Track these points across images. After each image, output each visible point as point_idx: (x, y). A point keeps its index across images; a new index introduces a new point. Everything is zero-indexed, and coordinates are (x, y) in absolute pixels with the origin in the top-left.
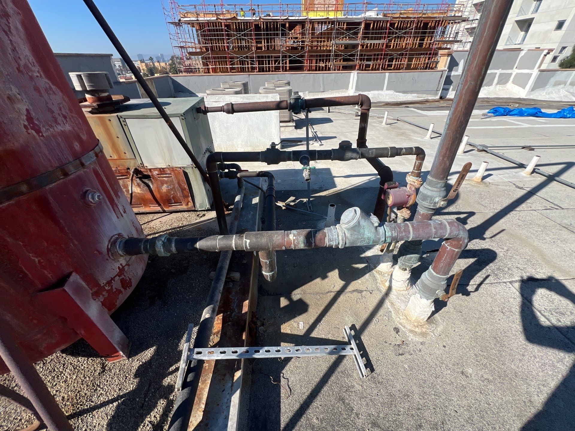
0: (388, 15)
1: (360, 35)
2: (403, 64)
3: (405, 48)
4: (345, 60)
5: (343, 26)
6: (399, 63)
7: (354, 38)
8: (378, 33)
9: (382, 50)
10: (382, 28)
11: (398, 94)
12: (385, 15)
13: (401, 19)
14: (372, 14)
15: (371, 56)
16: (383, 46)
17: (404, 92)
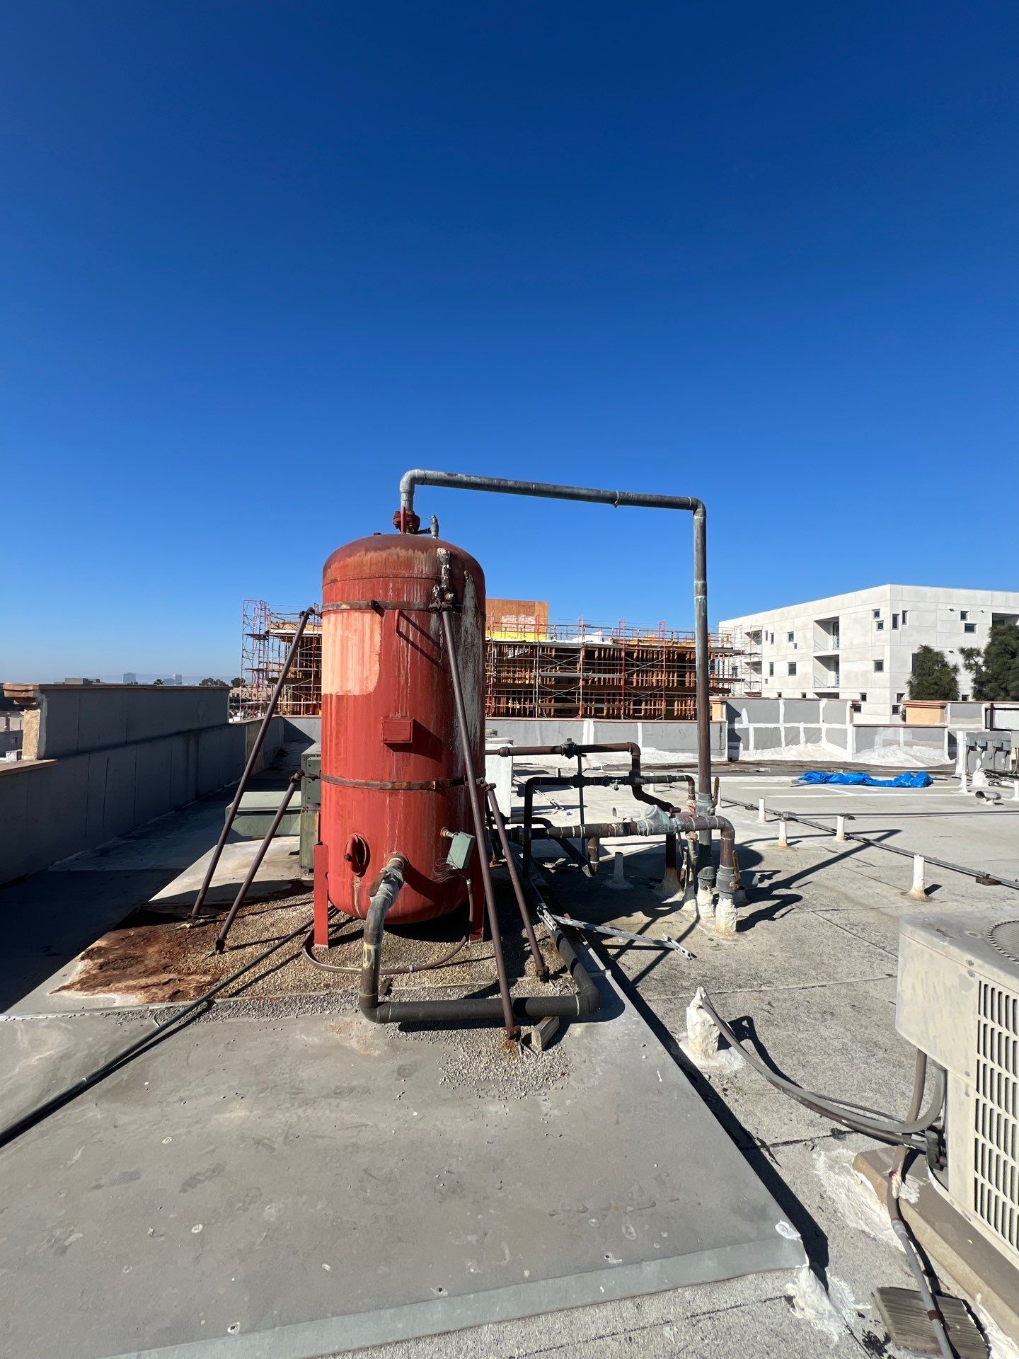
0: (621, 642)
1: (580, 665)
2: (658, 709)
3: (657, 686)
4: (557, 700)
5: (551, 652)
6: (652, 707)
7: (569, 669)
8: (609, 665)
9: (619, 688)
10: (613, 658)
11: (662, 752)
12: (614, 641)
13: (640, 648)
14: (595, 639)
15: (604, 696)
16: (620, 682)
17: (671, 750)
